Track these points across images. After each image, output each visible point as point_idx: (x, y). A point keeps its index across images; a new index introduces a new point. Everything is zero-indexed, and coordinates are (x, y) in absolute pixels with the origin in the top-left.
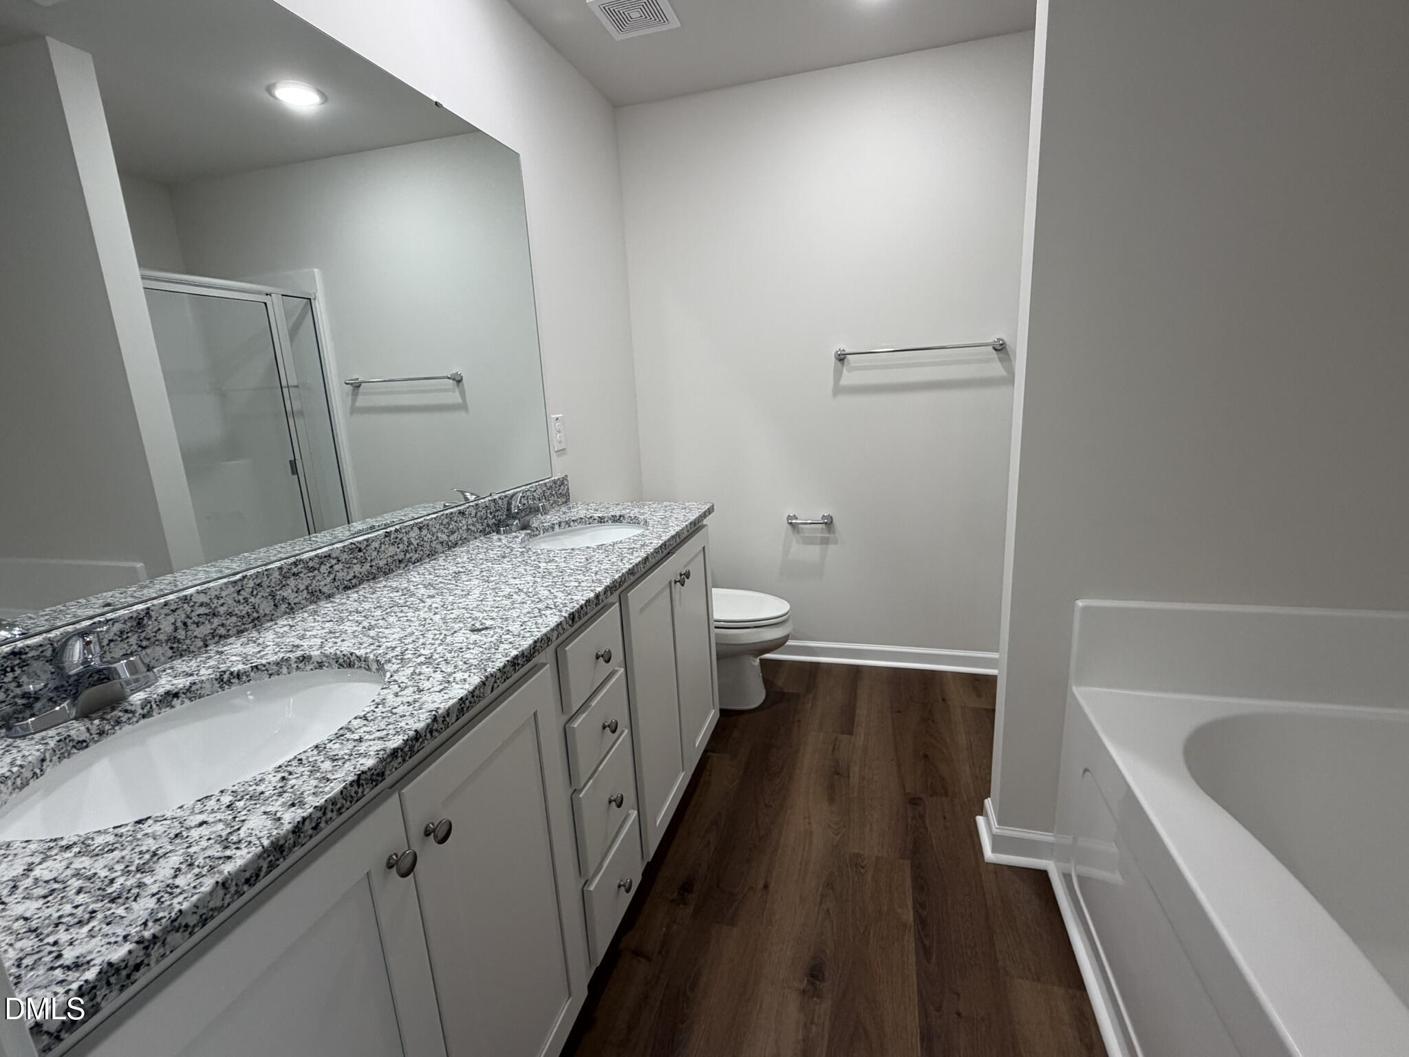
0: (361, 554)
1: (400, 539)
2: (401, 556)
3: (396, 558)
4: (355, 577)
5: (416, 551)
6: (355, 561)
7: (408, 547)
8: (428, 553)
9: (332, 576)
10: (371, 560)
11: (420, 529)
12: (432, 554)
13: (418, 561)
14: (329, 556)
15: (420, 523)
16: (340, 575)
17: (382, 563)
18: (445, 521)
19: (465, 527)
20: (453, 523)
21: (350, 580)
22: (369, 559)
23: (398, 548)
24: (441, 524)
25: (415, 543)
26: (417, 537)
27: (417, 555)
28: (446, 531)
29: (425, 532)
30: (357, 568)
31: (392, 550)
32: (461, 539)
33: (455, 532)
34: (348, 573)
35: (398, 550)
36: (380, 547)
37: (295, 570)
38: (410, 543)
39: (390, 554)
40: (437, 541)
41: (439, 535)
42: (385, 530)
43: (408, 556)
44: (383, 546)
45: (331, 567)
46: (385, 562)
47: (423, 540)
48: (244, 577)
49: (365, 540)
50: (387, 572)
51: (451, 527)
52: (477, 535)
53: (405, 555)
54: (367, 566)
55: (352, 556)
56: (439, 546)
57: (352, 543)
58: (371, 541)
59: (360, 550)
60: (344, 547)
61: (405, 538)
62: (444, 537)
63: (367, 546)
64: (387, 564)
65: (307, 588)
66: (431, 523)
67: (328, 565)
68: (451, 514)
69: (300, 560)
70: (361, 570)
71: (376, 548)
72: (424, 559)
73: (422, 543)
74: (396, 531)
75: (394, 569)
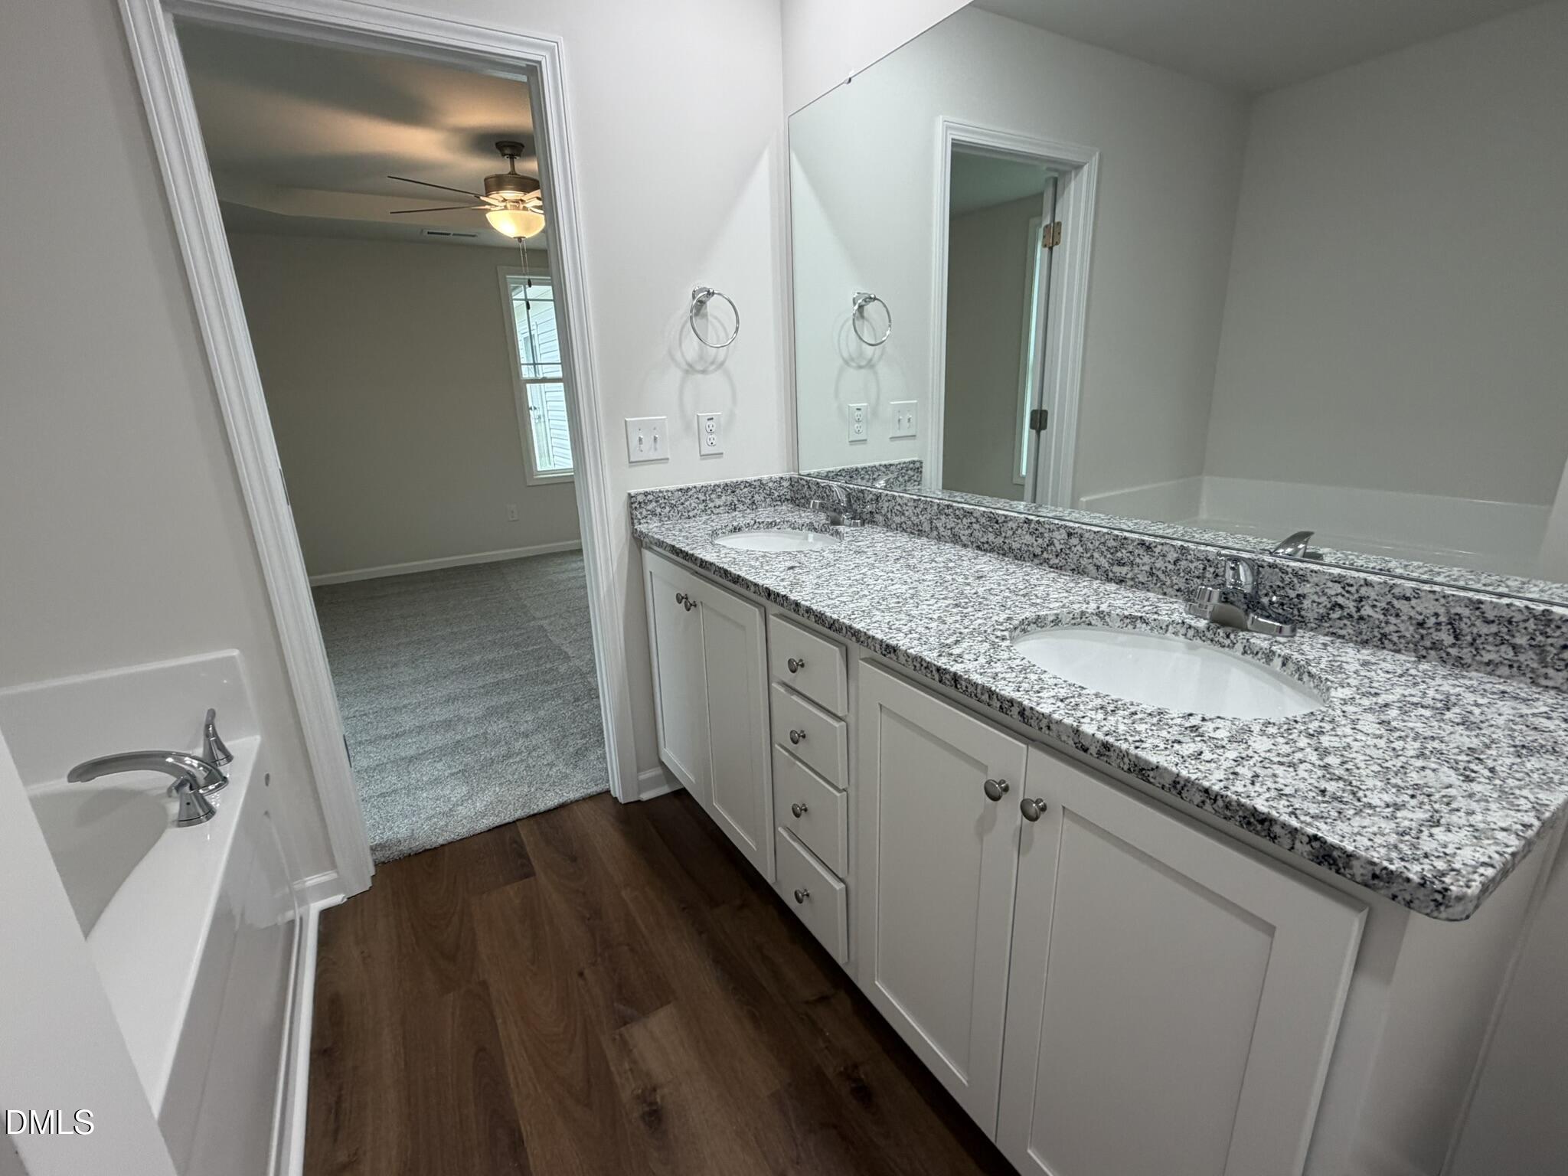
0: (997, 526)
1: (1041, 533)
2: (1038, 551)
3: (1030, 548)
4: (987, 542)
5: (1057, 556)
6: (990, 529)
7: (1048, 545)
8: (1074, 567)
9: (970, 531)
10: (1005, 537)
11: (1070, 535)
12: (1079, 571)
13: (1057, 568)
14: (972, 513)
15: (1071, 527)
16: (976, 534)
17: (1015, 546)
18: (1111, 543)
19: (1147, 568)
20: (1124, 551)
21: (983, 543)
22: (1004, 535)
23: (1036, 541)
24: (1104, 543)
25: (1059, 547)
26: (1062, 542)
27: (1057, 561)
28: (1109, 556)
29: (1074, 541)
30: (991, 537)
31: (1029, 539)
32: (1132, 579)
33: (1124, 565)
34: (983, 536)
35: (1035, 543)
36: (1017, 530)
37: (946, 511)
38: (1051, 543)
39: (1025, 541)
40: (1091, 561)
41: (1096, 555)
42: (1026, 516)
43: (1045, 555)
44: (1020, 531)
45: (971, 523)
46: (1018, 546)
47: (1070, 548)
48: (920, 499)
49: (1004, 515)
50: (1019, 556)
51: (1119, 554)
52: (1169, 591)
53: (1042, 552)
54: (1000, 540)
55: (988, 523)
56: (1091, 568)
57: (991, 512)
58: (1009, 519)
59: (997, 522)
60: (984, 512)
61: (1046, 535)
62: (1104, 563)
63: (1004, 522)
64: (1020, 550)
65: (951, 529)
66: (1087, 535)
67: (969, 521)
68: (1125, 538)
69: (951, 506)
70: (994, 541)
71: (1012, 528)
72: (1066, 570)
73: (1068, 552)
74: (1038, 522)
75: (1026, 559)
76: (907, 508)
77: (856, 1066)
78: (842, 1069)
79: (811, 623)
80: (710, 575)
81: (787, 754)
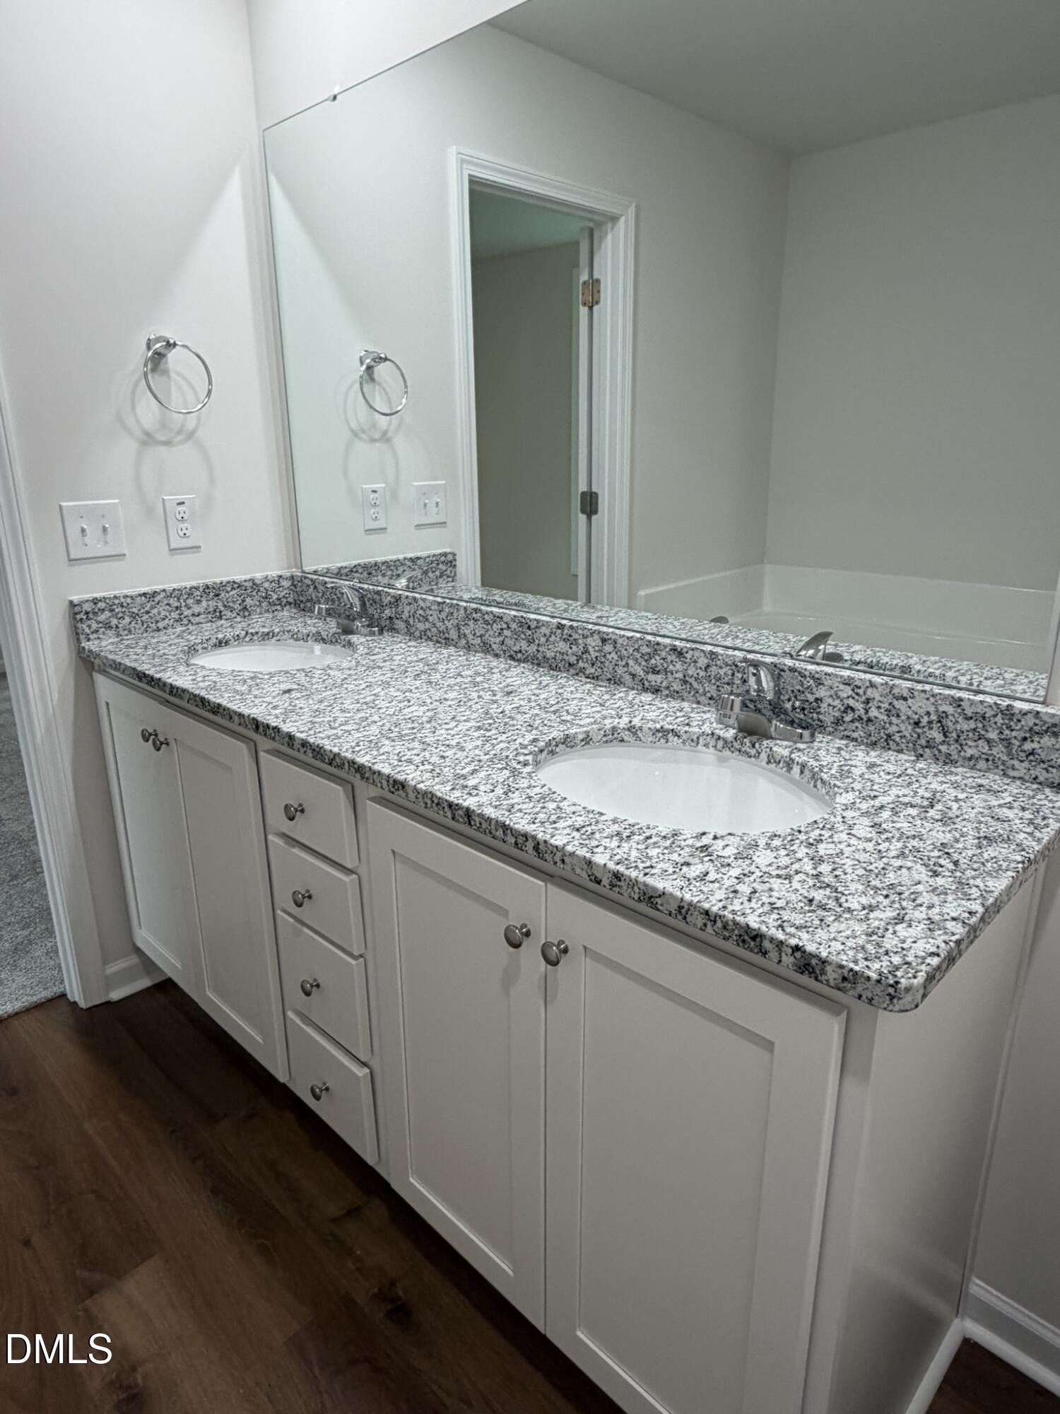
0: (530, 632)
1: (575, 640)
2: (573, 659)
3: (565, 657)
4: (520, 651)
5: (593, 664)
6: (523, 636)
7: (583, 653)
8: (610, 676)
9: (501, 639)
10: (539, 645)
11: (604, 641)
12: (615, 681)
13: (593, 678)
14: (502, 618)
15: (604, 633)
16: (508, 641)
17: (549, 654)
18: (645, 650)
19: (680, 675)
20: (657, 658)
21: (516, 652)
22: (537, 642)
23: (571, 648)
24: (637, 650)
25: (594, 654)
26: (597, 648)
27: (593, 670)
28: (643, 663)
29: (608, 648)
30: (524, 645)
31: (562, 646)
32: (667, 688)
33: (658, 673)
34: (515, 645)
35: (570, 651)
36: (550, 636)
37: (474, 615)
38: (586, 651)
39: (559, 649)
40: (626, 669)
41: (631, 662)
42: (559, 620)
43: (581, 664)
44: (553, 637)
45: (502, 629)
46: (553, 654)
47: (605, 656)
48: (445, 602)
49: (535, 620)
50: (554, 666)
51: (653, 661)
52: (702, 699)
53: (578, 660)
54: (533, 648)
55: (520, 629)
56: (627, 678)
57: (522, 617)
58: (541, 624)
59: (529, 628)
60: (515, 616)
61: (580, 641)
62: (639, 671)
63: (537, 627)
64: (555, 659)
65: (481, 636)
66: (620, 641)
67: (500, 627)
68: (658, 644)
69: (480, 610)
70: (528, 649)
71: (545, 635)
72: (602, 681)
73: (603, 660)
74: (571, 627)
75: (562, 669)
76: (431, 612)
77: (393, 1284)
78: (376, 1290)
79: (309, 758)
80: (184, 704)
81: (291, 920)
